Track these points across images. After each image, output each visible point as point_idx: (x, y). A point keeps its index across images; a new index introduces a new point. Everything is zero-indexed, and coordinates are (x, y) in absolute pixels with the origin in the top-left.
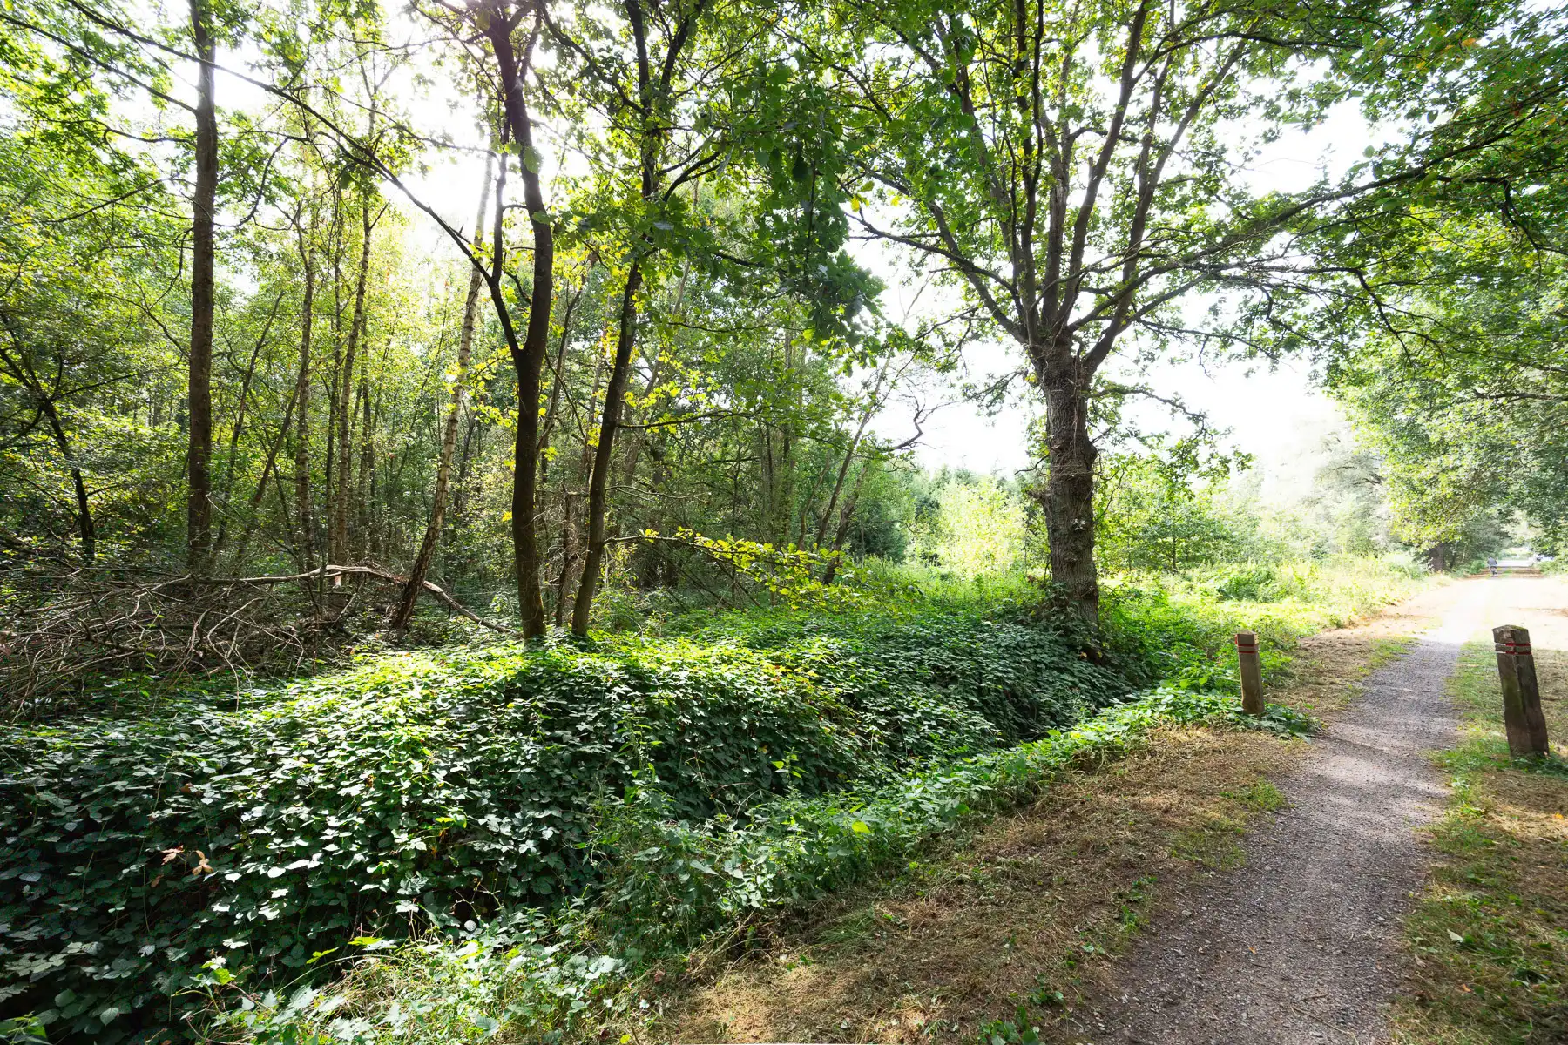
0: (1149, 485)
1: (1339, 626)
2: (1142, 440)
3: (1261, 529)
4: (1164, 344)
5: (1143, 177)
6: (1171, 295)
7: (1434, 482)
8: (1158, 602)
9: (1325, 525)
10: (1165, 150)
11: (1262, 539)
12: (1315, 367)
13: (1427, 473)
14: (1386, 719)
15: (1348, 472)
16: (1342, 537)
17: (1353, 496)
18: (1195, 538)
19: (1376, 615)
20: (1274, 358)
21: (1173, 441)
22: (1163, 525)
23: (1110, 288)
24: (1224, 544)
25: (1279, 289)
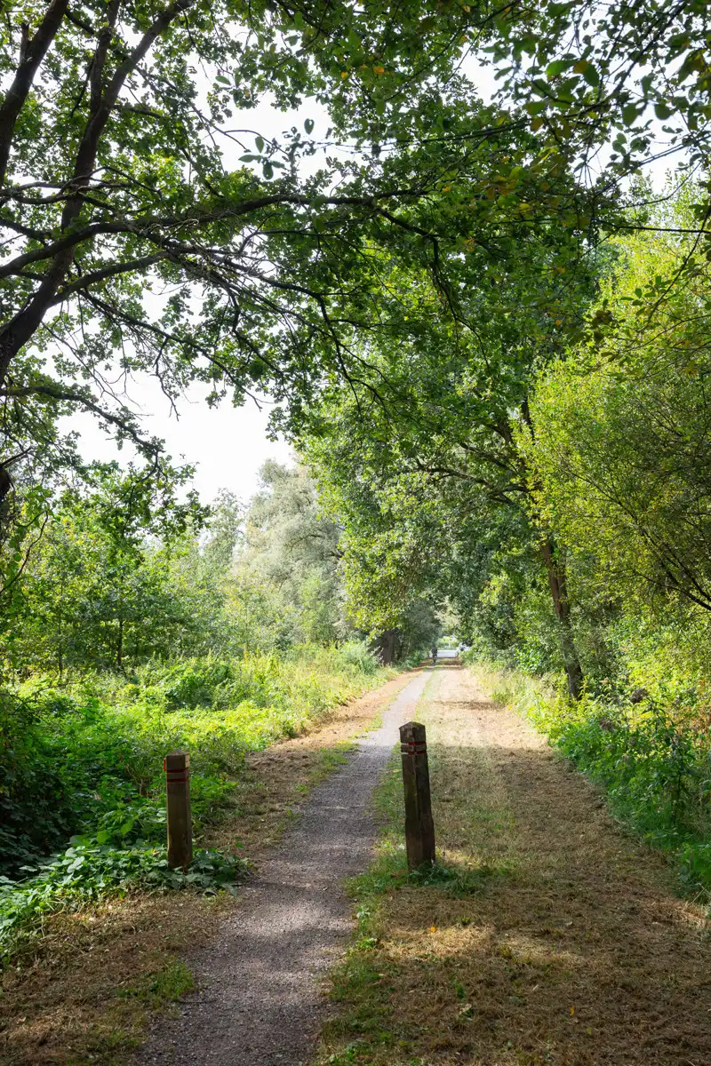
0: (90, 541)
1: (291, 735)
2: (82, 471)
3: (227, 609)
4: (117, 338)
5: (97, 87)
6: (122, 268)
7: (381, 560)
8: (91, 717)
9: (291, 607)
10: (128, 61)
11: (226, 624)
12: (280, 405)
13: (377, 549)
14: (315, 848)
15: (317, 542)
16: (305, 622)
17: (320, 571)
18: (148, 621)
19: (327, 718)
20: (240, 386)
21: (122, 478)
22: (107, 600)
23: (49, 234)
24: (181, 629)
25: (247, 296)
